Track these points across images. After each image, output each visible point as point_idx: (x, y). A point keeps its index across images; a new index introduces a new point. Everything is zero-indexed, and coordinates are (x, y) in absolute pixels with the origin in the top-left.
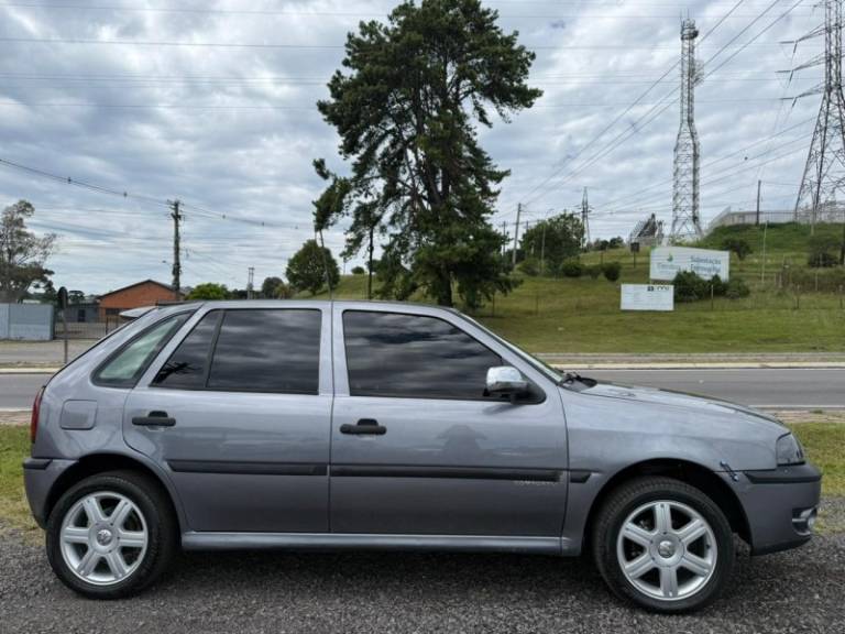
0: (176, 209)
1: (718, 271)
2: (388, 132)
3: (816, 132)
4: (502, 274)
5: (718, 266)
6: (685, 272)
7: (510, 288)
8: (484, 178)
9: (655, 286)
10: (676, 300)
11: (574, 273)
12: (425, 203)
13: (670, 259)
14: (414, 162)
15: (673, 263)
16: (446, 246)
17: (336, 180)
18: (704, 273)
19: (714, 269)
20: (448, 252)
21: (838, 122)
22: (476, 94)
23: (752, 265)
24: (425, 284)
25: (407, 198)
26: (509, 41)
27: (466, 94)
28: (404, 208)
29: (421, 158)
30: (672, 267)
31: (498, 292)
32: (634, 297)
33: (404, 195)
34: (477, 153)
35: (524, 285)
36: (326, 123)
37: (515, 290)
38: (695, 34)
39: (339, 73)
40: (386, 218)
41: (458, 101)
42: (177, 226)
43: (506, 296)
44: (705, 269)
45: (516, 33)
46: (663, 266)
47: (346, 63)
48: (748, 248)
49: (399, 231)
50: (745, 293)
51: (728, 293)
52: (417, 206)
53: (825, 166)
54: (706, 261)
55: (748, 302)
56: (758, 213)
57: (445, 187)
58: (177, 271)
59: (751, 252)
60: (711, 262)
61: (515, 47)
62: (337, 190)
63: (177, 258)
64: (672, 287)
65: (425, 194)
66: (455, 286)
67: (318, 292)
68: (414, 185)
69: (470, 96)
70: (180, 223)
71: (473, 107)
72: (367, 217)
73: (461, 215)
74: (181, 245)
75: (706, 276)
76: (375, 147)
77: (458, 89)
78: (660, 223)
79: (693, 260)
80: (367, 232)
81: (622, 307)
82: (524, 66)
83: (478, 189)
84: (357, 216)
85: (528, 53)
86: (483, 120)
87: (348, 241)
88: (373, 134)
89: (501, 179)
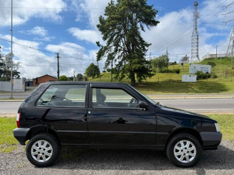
0: (58, 55)
1: (208, 71)
2: (116, 33)
4: (149, 73)
5: (208, 69)
6: (199, 71)
7: (151, 76)
8: (144, 45)
9: (191, 75)
10: (197, 79)
11: (168, 72)
13: (195, 68)
14: (124, 41)
15: (196, 69)
16: (134, 65)
17: (102, 47)
18: (204, 71)
19: (207, 70)
20: (135, 66)
22: (141, 22)
24: (127, 75)
25: (122, 51)
26: (150, 8)
27: (138, 22)
28: (121, 54)
29: (126, 40)
31: (148, 77)
32: (185, 78)
33: (121, 50)
34: (141, 39)
35: (156, 75)
36: (99, 31)
37: (153, 77)
38: (197, 4)
39: (101, 16)
40: (116, 57)
41: (136, 24)
42: (58, 60)
43: (150, 78)
44: (204, 70)
45: (153, 5)
46: (193, 70)
47: (105, 15)
49: (120, 61)
50: (216, 77)
51: (211, 77)
52: (125, 54)
54: (205, 68)
56: (217, 54)
57: (133, 48)
58: (58, 72)
59: (216, 65)
60: (206, 68)
61: (152, 9)
62: (103, 49)
63: (58, 69)
64: (196, 76)
65: (127, 50)
66: (136, 75)
67: (94, 78)
68: (124, 47)
71: (140, 25)
72: (111, 57)
74: (59, 65)
76: (113, 37)
77: (136, 21)
78: (188, 57)
79: (201, 68)
80: (111, 61)
81: (182, 81)
82: (154, 14)
83: (142, 49)
84: (108, 57)
85: (156, 10)
86: (143, 30)
87: (106, 64)
88: (112, 34)
89: (148, 46)
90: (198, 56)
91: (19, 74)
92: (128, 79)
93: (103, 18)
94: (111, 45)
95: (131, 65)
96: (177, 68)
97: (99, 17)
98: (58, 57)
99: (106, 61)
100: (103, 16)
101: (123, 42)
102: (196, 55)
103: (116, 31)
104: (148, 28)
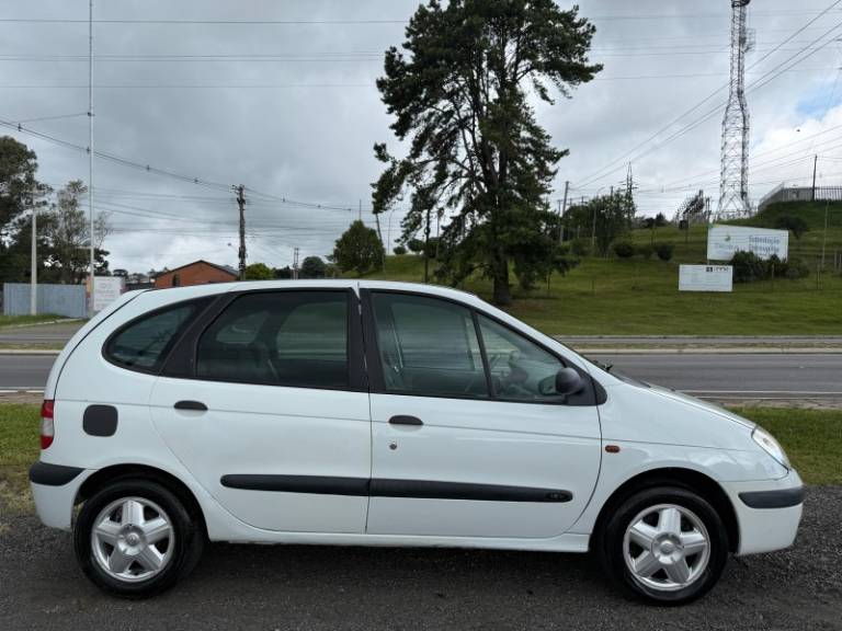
0: (241, 194)
1: (777, 250)
2: (445, 113)
4: (559, 256)
5: (777, 246)
6: (743, 252)
7: (567, 268)
8: (543, 158)
9: (714, 267)
10: (735, 281)
11: (625, 253)
13: (728, 239)
14: (472, 142)
15: (731, 242)
16: (506, 228)
17: (394, 163)
19: (773, 248)
20: (507, 235)
22: (535, 71)
23: (810, 244)
24: (482, 266)
25: (464, 181)
26: (567, 18)
27: (525, 73)
28: (462, 190)
29: (478, 139)
30: (730, 247)
31: (556, 272)
32: (691, 277)
33: (461, 177)
34: (535, 131)
35: (581, 266)
37: (573, 271)
38: (748, 0)
39: (394, 50)
41: (515, 81)
42: (242, 210)
43: (564, 276)
44: (763, 249)
45: (577, 8)
46: (721, 246)
47: (407, 46)
48: (804, 225)
49: (457, 214)
50: (805, 273)
51: (787, 273)
52: (475, 188)
54: (765, 240)
55: (808, 283)
56: (814, 189)
57: (503, 167)
58: (242, 254)
59: (807, 230)
60: (770, 241)
61: (576, 21)
62: (397, 172)
63: (242, 241)
64: (731, 268)
65: (483, 175)
66: (511, 266)
67: (364, 272)
68: (472, 166)
69: (528, 74)
70: (245, 207)
71: (532, 84)
72: (424, 200)
73: (518, 195)
74: (245, 229)
75: (765, 256)
77: (516, 69)
78: (708, 200)
79: (751, 239)
80: (424, 214)
81: (681, 288)
82: (583, 41)
83: (536, 169)
84: (414, 201)
85: (589, 25)
86: (545, 97)
88: (431, 115)
89: (557, 159)
90: (743, 194)
91: (105, 258)
92: (482, 278)
93: (401, 56)
94: (426, 158)
95: (494, 229)
96: (664, 240)
97: (387, 52)
98: (241, 202)
100: (401, 50)
101: (466, 145)
102: (738, 189)
103: (445, 104)
104: (564, 92)
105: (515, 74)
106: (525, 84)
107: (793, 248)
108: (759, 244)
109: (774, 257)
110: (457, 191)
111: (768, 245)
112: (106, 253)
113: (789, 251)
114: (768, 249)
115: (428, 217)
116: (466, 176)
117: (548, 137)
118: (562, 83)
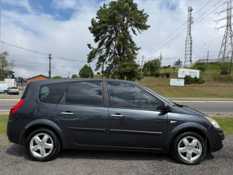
0: (50, 56)
2: (108, 36)
3: (224, 38)
6: (187, 76)
7: (140, 79)
8: (134, 49)
9: (179, 79)
11: (157, 75)
12: (118, 56)
13: (184, 72)
14: (115, 44)
17: (93, 49)
20: (124, 69)
21: (230, 35)
23: (206, 74)
25: (113, 54)
26: (141, 12)
27: (130, 26)
28: (112, 57)
29: (117, 43)
30: (184, 74)
33: (112, 53)
34: (132, 42)
35: (144, 78)
36: (91, 33)
37: (142, 80)
38: (192, 10)
39: (94, 19)
41: (127, 28)
45: (144, 10)
46: (182, 74)
47: (97, 18)
48: (205, 69)
49: (111, 63)
50: (203, 82)
51: (199, 82)
52: (115, 57)
53: (226, 47)
56: (208, 59)
57: (123, 51)
58: (50, 73)
59: (206, 70)
61: (143, 13)
62: (94, 52)
63: (50, 69)
64: (184, 80)
65: (118, 53)
68: (115, 51)
69: (131, 26)
70: (51, 60)
72: (102, 59)
73: (127, 59)
74: (51, 66)
75: (193, 77)
76: (104, 40)
77: (127, 25)
78: (181, 62)
79: (190, 72)
80: (102, 63)
81: (170, 85)
82: (145, 19)
83: (132, 52)
84: (99, 59)
85: (147, 15)
86: (134, 33)
87: (97, 66)
88: (104, 36)
89: (138, 50)
90: (191, 61)
91: (13, 74)
93: (95, 21)
94: (102, 48)
95: (120, 68)
97: (92, 20)
98: (50, 58)
99: (96, 63)
100: (95, 19)
101: (113, 45)
103: (108, 34)
104: (140, 32)
105: (127, 26)
106: (130, 29)
107: (201, 75)
108: (192, 74)
109: (196, 77)
110: (111, 57)
111: (194, 74)
112: (14, 72)
113: (200, 76)
114: (194, 75)
115: (103, 64)
116: (113, 53)
117: (135, 44)
118: (139, 30)
